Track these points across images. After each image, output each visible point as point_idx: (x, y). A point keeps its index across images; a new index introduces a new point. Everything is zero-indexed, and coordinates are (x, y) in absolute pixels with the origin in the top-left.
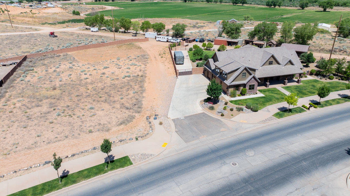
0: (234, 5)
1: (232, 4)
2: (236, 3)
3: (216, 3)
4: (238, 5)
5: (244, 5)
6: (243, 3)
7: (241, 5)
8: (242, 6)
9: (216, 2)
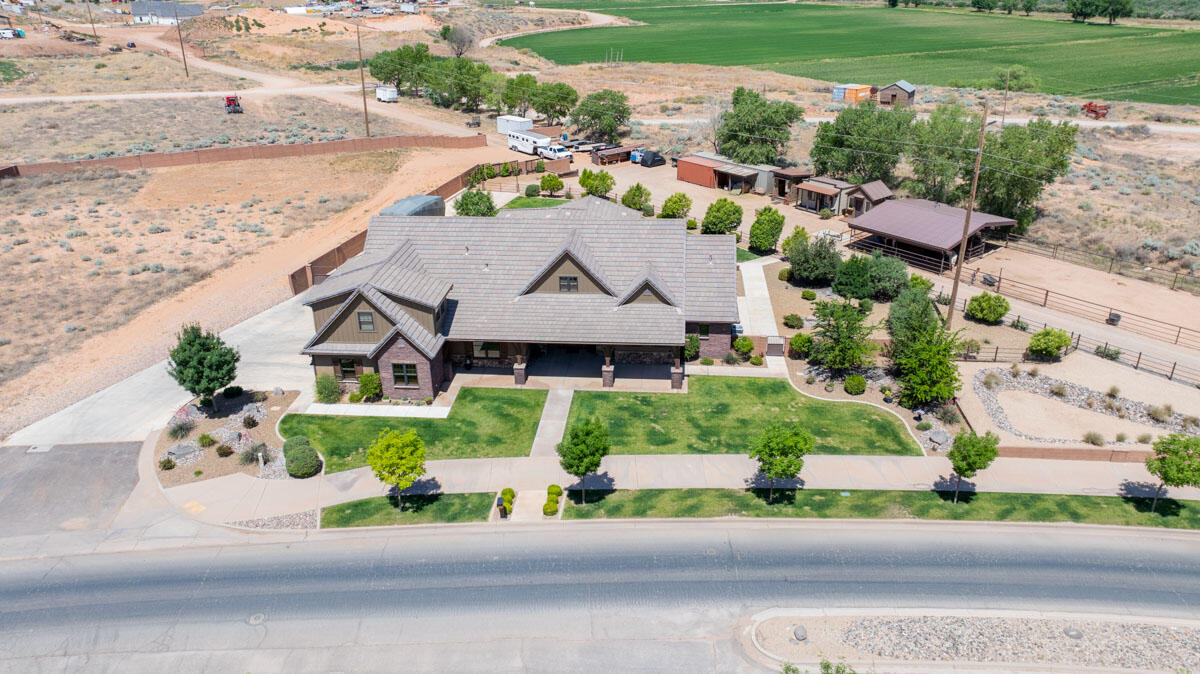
0: (1075, 22)
1: (1069, 16)
2: (1087, 15)
3: (1010, 13)
4: (1090, 24)
5: (1120, 21)
6: (1115, 14)
7: (1105, 21)
8: (1109, 27)
9: (1009, 9)
